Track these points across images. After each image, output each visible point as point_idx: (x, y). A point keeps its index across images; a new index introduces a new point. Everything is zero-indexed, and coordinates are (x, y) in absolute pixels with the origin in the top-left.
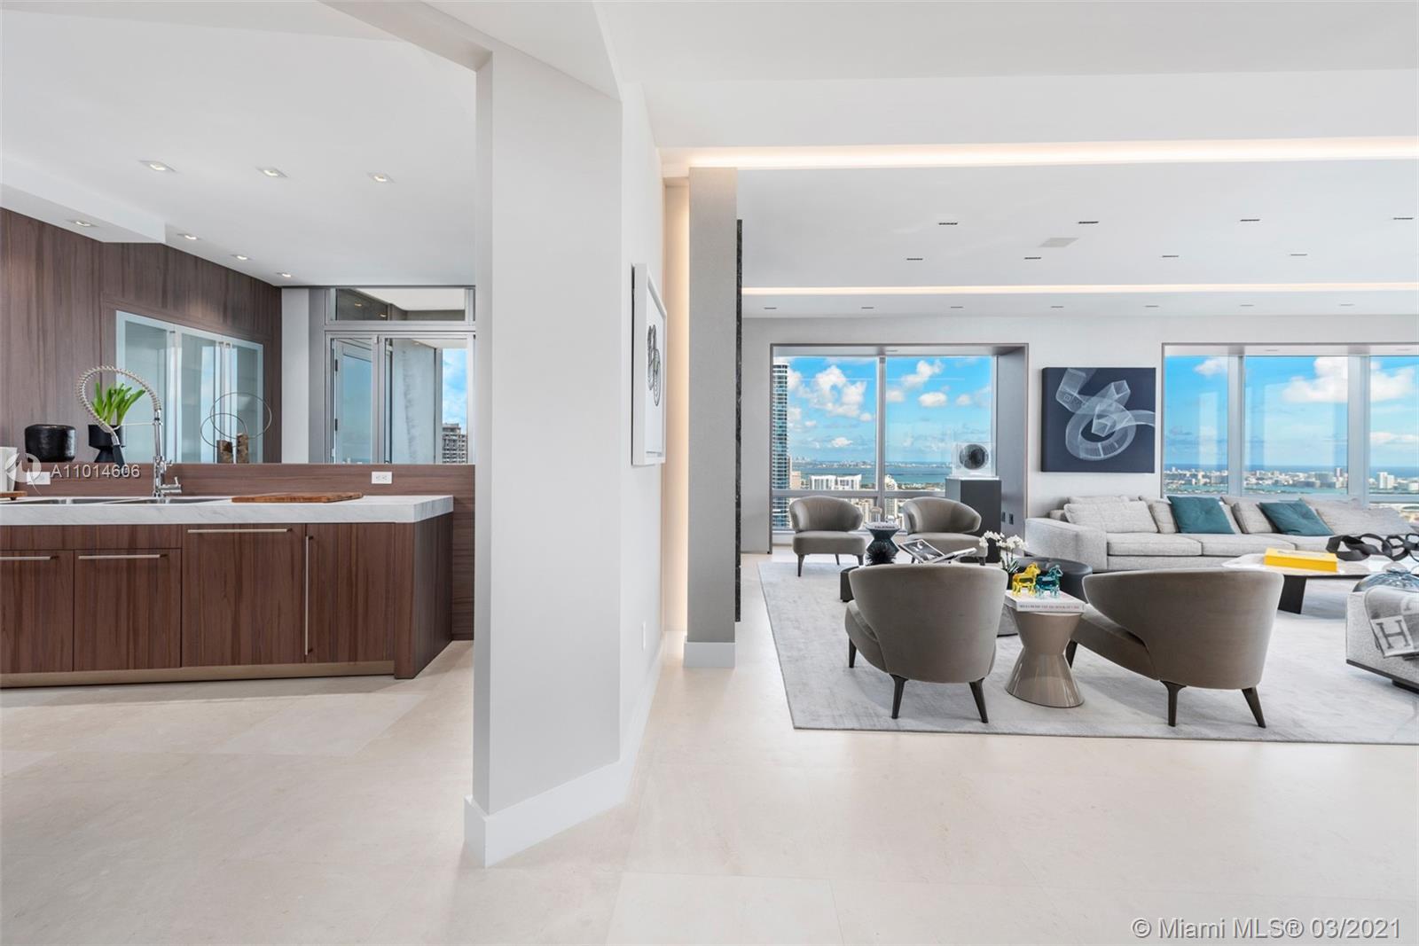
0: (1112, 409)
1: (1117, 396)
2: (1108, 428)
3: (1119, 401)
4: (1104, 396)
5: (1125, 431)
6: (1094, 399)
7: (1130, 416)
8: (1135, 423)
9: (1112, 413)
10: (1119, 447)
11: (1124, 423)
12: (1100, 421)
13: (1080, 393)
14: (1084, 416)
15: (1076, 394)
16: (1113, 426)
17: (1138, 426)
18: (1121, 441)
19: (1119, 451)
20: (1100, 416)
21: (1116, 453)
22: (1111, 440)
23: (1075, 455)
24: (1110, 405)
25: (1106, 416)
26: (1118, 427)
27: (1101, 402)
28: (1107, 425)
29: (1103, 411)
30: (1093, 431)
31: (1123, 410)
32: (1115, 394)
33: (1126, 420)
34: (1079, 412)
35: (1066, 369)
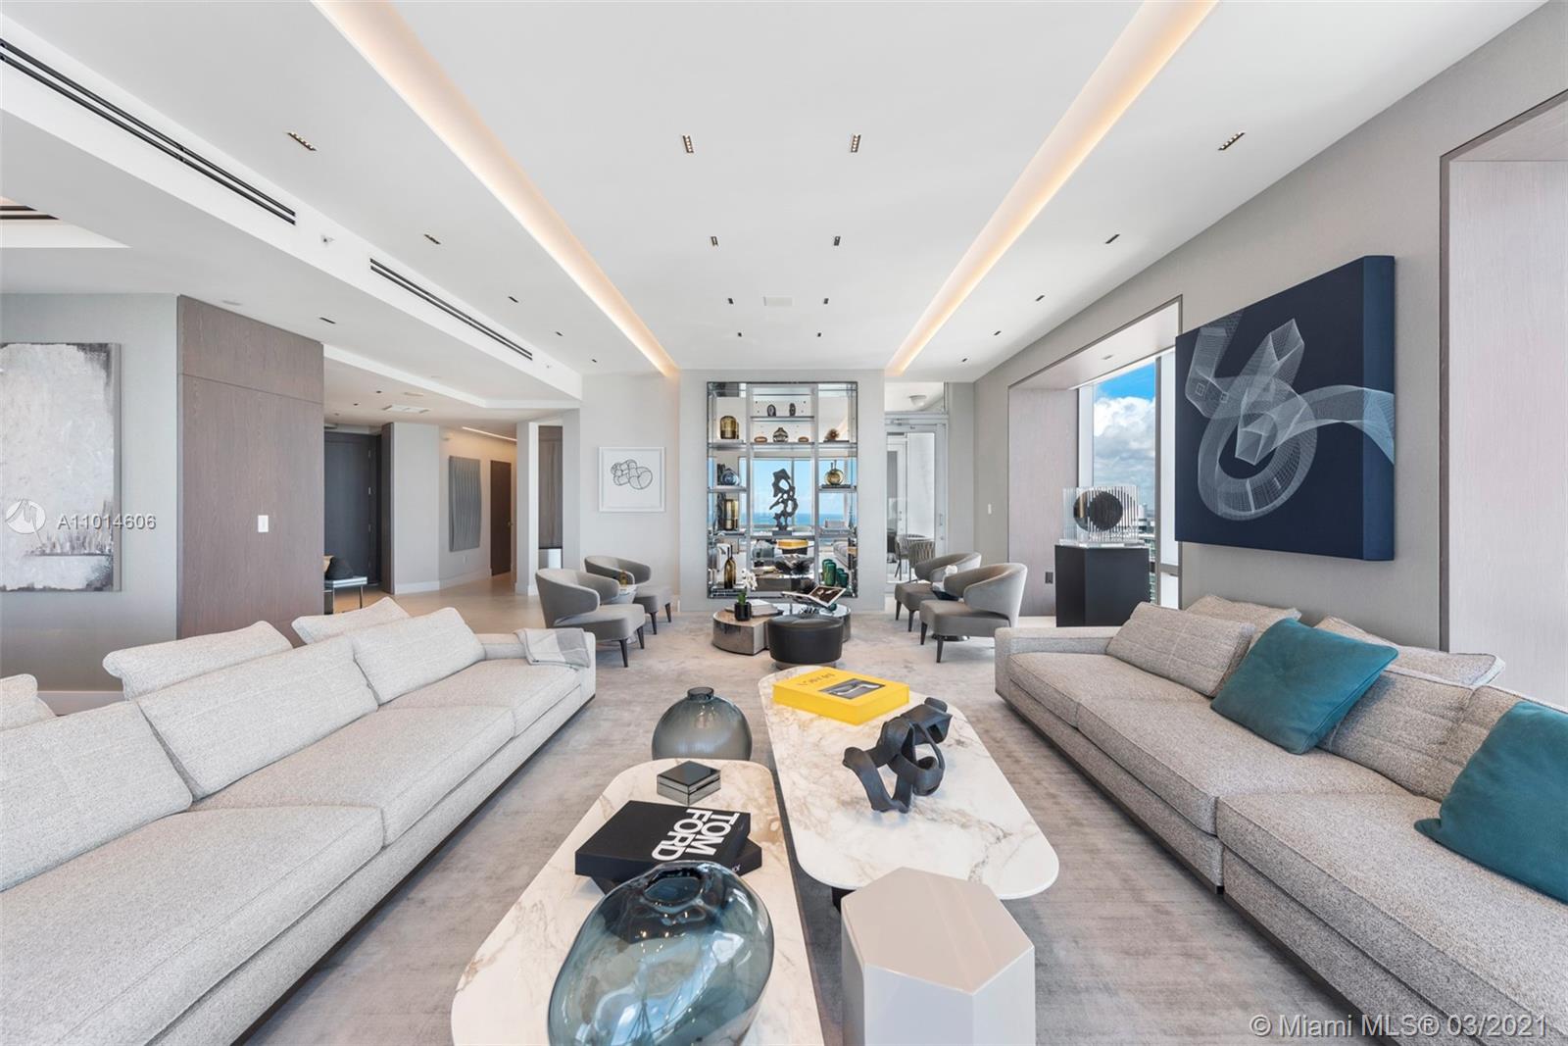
0: (1269, 397)
1: (1278, 364)
2: (1262, 442)
3: (1281, 375)
4: (1254, 372)
5: (1295, 443)
6: (1240, 380)
7: (1305, 405)
8: (1313, 425)
9: (1269, 406)
10: (1284, 488)
11: (1292, 425)
12: (1249, 429)
13: (1218, 375)
14: (1225, 422)
15: (1211, 380)
16: (1272, 437)
17: (1320, 429)
18: (1285, 477)
19: (1284, 497)
20: (1250, 418)
21: (1278, 502)
22: (1267, 471)
23: (1211, 508)
24: (1266, 389)
25: (1260, 415)
26: (1282, 438)
27: (1250, 385)
28: (1261, 435)
29: (1254, 405)
30: (1236, 456)
31: (1290, 396)
32: (1277, 357)
33: (1298, 416)
34: (1217, 416)
35: (1199, 329)
